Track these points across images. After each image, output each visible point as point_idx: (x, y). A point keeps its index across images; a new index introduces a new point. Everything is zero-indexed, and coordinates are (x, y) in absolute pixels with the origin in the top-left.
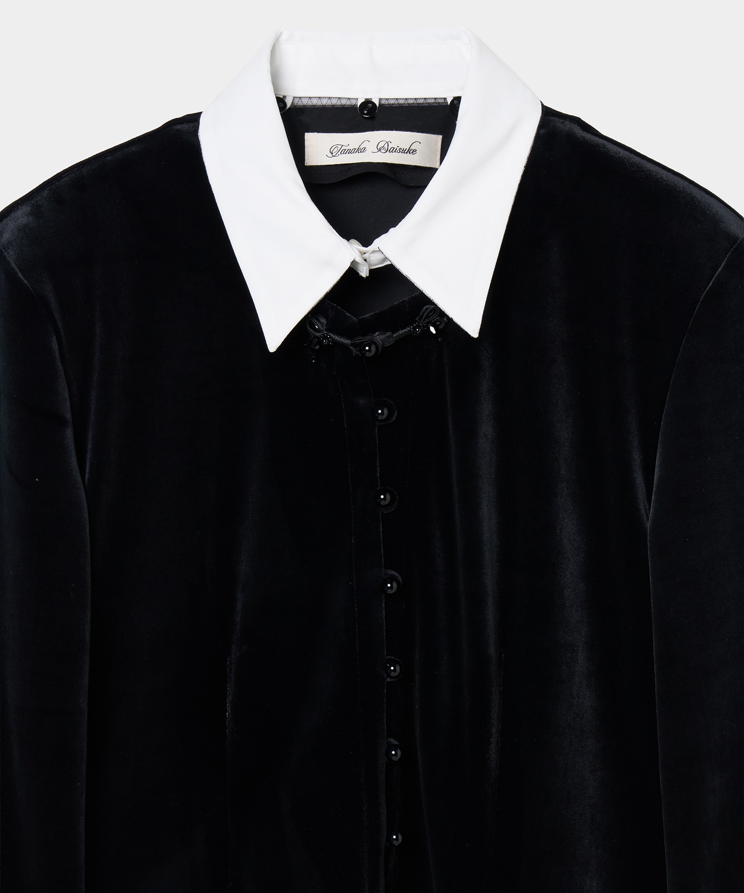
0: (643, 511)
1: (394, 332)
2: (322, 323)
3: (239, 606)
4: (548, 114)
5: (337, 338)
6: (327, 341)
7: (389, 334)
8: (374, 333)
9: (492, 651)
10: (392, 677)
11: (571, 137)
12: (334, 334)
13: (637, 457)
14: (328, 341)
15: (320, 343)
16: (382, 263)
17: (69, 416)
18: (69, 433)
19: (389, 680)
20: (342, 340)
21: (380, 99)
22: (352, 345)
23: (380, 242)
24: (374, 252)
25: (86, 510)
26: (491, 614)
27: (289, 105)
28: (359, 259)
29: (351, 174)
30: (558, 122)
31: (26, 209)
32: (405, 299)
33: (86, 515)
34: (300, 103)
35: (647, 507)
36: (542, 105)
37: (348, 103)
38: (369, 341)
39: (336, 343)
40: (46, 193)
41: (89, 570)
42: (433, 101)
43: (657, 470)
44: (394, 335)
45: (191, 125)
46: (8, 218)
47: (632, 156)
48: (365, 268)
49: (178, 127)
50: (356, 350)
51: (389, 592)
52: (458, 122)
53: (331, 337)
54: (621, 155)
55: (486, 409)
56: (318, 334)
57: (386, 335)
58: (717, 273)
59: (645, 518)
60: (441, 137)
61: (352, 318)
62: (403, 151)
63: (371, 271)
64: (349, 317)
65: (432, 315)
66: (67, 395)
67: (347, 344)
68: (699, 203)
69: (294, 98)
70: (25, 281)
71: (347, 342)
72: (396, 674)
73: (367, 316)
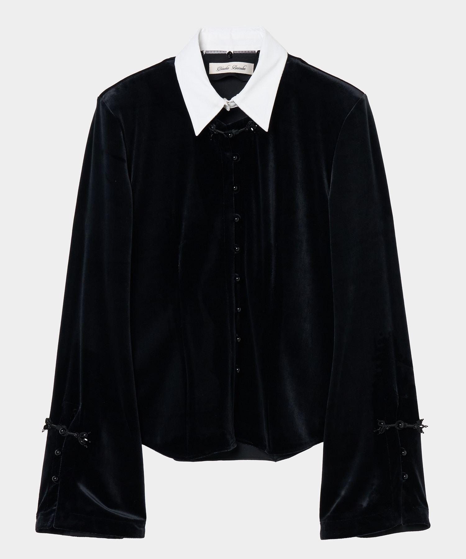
0: (327, 192)
1: (239, 130)
2: (214, 126)
3: (183, 227)
4: (290, 57)
5: (219, 131)
7: (237, 130)
8: (232, 130)
9: (272, 242)
10: (237, 252)
11: (298, 65)
13: (325, 174)
14: (216, 132)
15: (213, 133)
16: (234, 106)
17: (126, 159)
18: (126, 164)
19: (235, 253)
20: (221, 132)
21: (234, 51)
22: (224, 134)
23: (233, 99)
24: (232, 102)
25: (131, 192)
26: (272, 230)
27: (204, 54)
28: (226, 104)
29: (224, 77)
30: (293, 60)
31: (114, 89)
32: (242, 118)
33: (131, 194)
34: (208, 53)
35: (329, 191)
36: (288, 54)
37: (223, 53)
38: (230, 132)
39: (219, 133)
40: (121, 84)
41: (132, 213)
42: (251, 52)
43: (331, 177)
45: (172, 61)
46: (107, 93)
47: (319, 71)
48: (228, 108)
49: (168, 61)
50: (226, 135)
51: (236, 221)
52: (259, 59)
54: (315, 71)
55: (271, 157)
56: (213, 130)
58: (351, 110)
59: (328, 195)
60: (254, 64)
62: (241, 69)
63: (231, 109)
64: (223, 124)
65: (252, 124)
66: (125, 151)
68: (345, 87)
69: (206, 51)
70: (113, 113)
71: (223, 133)
72: (238, 250)
73: (230, 124)
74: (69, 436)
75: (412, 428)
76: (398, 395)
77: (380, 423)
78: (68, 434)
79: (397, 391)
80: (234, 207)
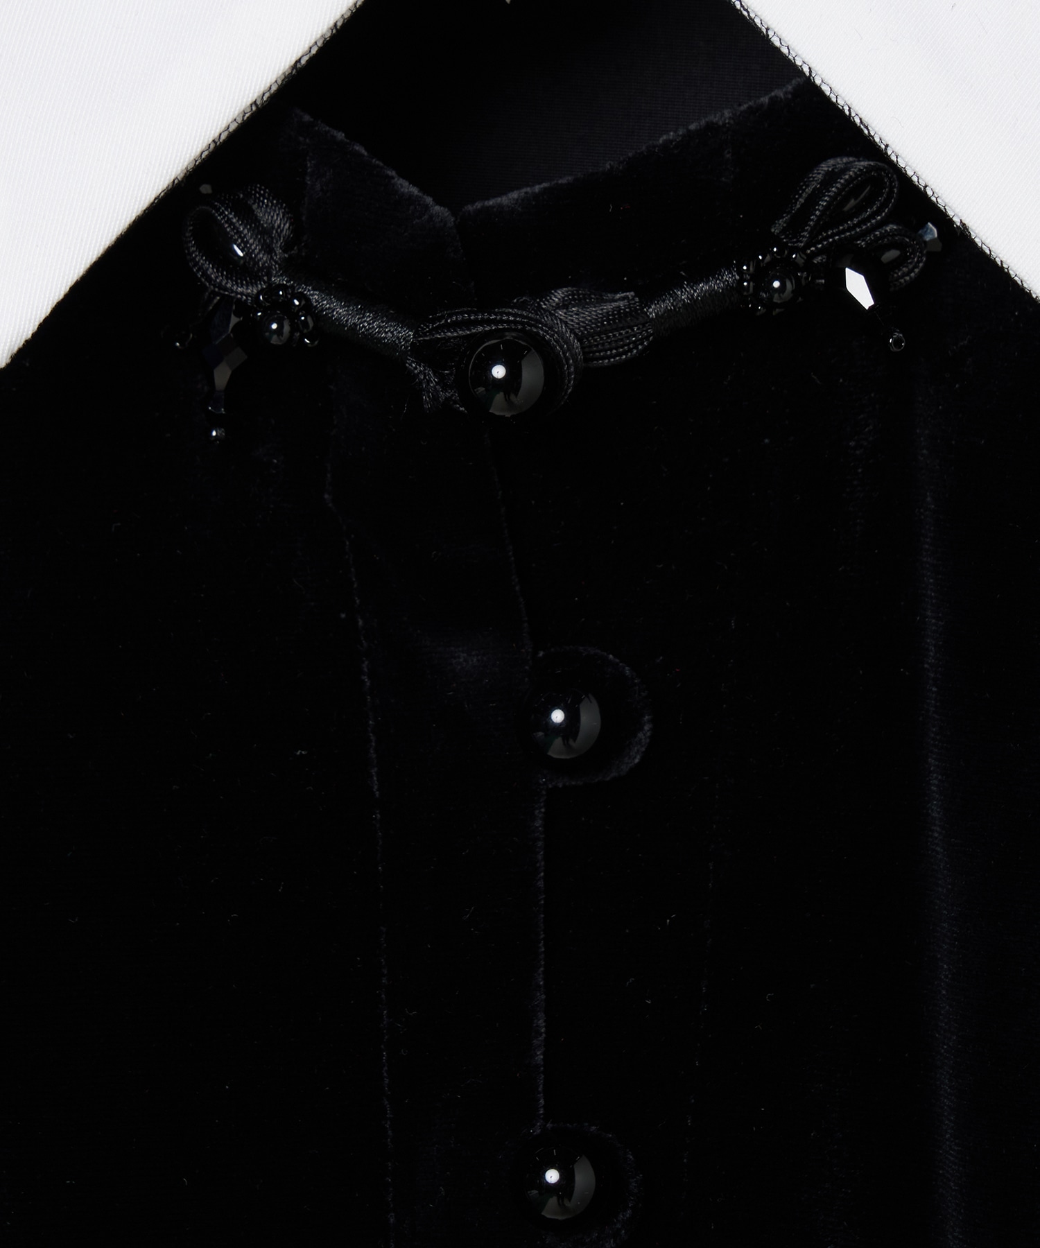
2: (264, 233)
6: (287, 328)
7: (620, 301)
8: (544, 291)
12: (326, 290)
14: (294, 328)
15: (251, 332)
22: (418, 350)
32: (714, 118)
38: (509, 336)
44: (652, 311)
50: (442, 381)
53: (307, 307)
56: (246, 291)
57: (609, 307)
61: (427, 207)
64: (411, 199)
65: (859, 209)
67: (393, 346)
73: (511, 198)
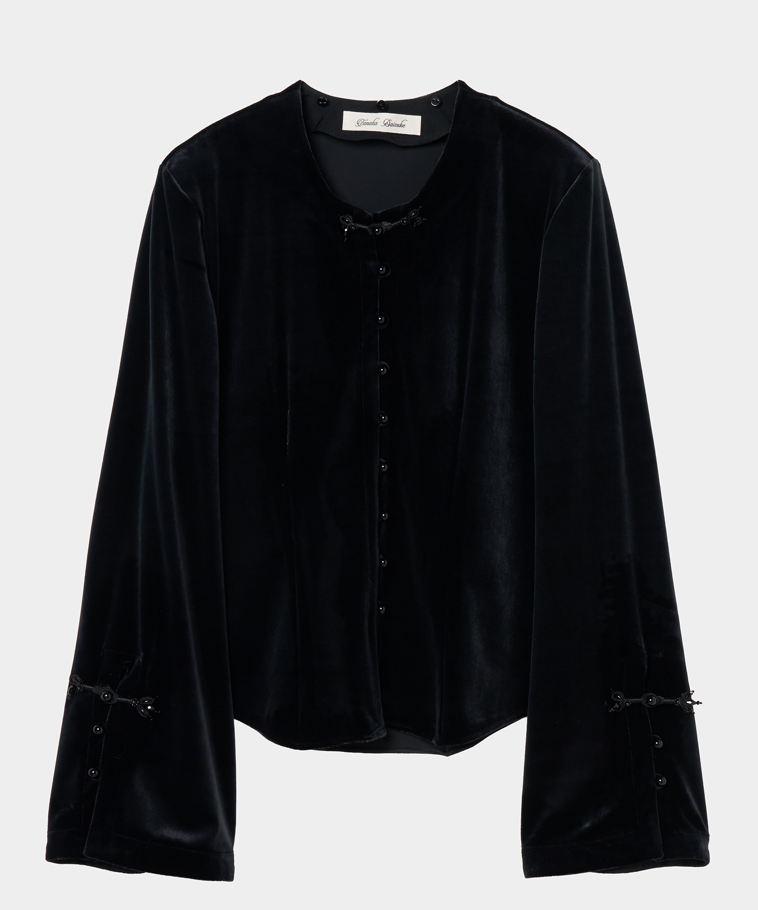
1: (392, 223)
5: (360, 226)
7: (389, 223)
8: (382, 221)
10: (383, 423)
11: (492, 110)
12: (357, 224)
15: (350, 229)
17: (205, 266)
18: (206, 275)
19: (381, 425)
20: (363, 227)
22: (368, 229)
29: (368, 137)
30: (485, 101)
38: (378, 226)
39: (360, 229)
46: (174, 156)
49: (271, 100)
50: (370, 231)
51: (382, 373)
53: (356, 226)
58: (572, 186)
61: (369, 214)
62: (398, 126)
64: (367, 213)
66: (204, 254)
68: (564, 146)
71: (367, 227)
72: (386, 421)
73: (379, 212)
74: (119, 702)
75: (673, 705)
76: (645, 652)
77: (616, 696)
78: (118, 700)
79: (643, 647)
80: (379, 351)
